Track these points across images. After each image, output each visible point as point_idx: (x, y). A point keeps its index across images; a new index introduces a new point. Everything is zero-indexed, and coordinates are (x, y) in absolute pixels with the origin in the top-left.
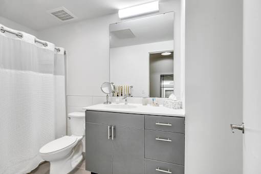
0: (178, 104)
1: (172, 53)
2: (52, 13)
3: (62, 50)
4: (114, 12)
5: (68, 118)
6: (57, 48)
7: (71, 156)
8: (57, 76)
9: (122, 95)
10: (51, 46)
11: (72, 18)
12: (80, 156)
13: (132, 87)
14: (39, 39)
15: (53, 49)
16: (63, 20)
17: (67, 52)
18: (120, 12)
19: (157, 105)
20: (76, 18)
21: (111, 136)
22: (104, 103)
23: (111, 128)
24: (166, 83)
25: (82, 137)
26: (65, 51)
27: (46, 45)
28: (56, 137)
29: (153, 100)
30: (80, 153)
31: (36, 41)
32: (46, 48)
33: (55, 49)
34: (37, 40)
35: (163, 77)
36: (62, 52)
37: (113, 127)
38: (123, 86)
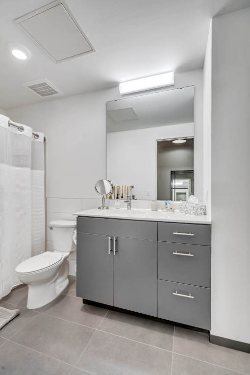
0: (201, 209)
1: (192, 140)
2: (29, 87)
3: (42, 136)
4: (114, 85)
5: (49, 228)
6: (35, 133)
7: (55, 278)
8: (35, 171)
9: (122, 197)
10: (28, 131)
11: (57, 93)
12: (65, 279)
13: (133, 187)
14: (13, 121)
15: (30, 135)
16: (43, 95)
17: (46, 139)
18: (121, 85)
19: (172, 210)
20: (61, 93)
21: (112, 251)
22: (99, 208)
23: (112, 240)
24: (178, 183)
25: (68, 253)
26: (45, 138)
27: (22, 129)
28: (34, 254)
29: (166, 204)
30: (66, 275)
31: (10, 124)
32: (23, 133)
33: (33, 134)
34: (12, 122)
35: (175, 174)
36: (41, 139)
37: (114, 239)
38: (121, 186)
